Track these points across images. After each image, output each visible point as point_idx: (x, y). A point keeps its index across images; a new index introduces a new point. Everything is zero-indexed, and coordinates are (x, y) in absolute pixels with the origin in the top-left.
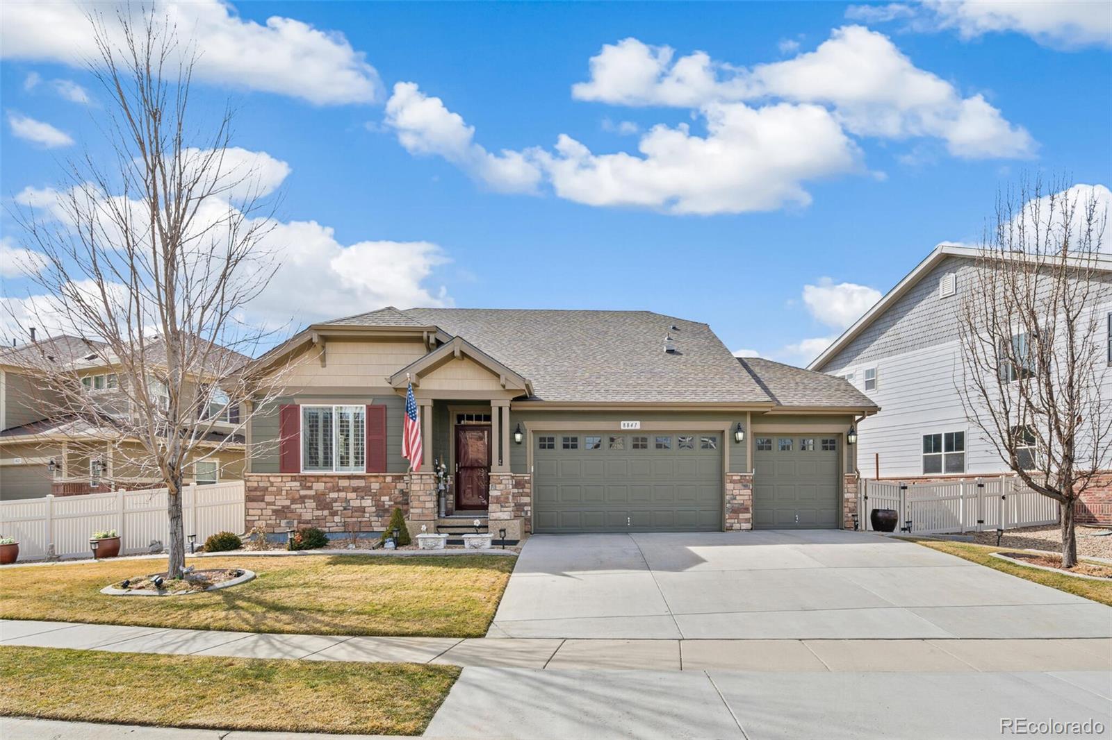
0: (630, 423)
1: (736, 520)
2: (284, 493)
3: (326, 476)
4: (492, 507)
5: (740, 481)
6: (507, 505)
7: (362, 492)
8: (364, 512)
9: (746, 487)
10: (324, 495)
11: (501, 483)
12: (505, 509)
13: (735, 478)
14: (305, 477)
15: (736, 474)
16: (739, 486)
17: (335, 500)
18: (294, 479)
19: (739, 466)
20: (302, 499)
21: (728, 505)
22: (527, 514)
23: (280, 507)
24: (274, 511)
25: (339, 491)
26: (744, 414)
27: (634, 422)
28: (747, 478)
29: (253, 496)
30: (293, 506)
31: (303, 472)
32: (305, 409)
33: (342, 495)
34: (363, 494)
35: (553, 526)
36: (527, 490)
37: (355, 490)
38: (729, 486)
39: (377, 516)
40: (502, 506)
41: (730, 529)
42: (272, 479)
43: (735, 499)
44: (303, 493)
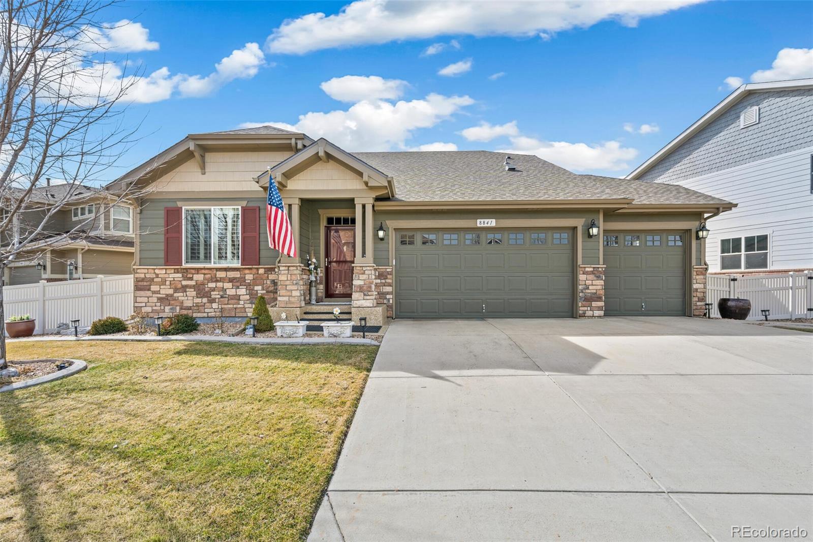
0: (486, 221)
1: (589, 308)
2: (168, 283)
3: (204, 269)
4: (355, 296)
5: (592, 273)
6: (369, 293)
7: (237, 282)
8: (239, 300)
9: (598, 278)
10: (204, 285)
11: (364, 273)
12: (368, 297)
13: (587, 269)
14: (186, 269)
15: (589, 266)
16: (591, 277)
17: (213, 290)
18: (176, 271)
19: (591, 259)
20: (184, 288)
21: (581, 294)
22: (389, 301)
23: (164, 296)
24: (159, 299)
25: (217, 281)
26: (597, 211)
27: (490, 220)
28: (600, 269)
29: (141, 286)
30: (176, 295)
31: (184, 265)
32: (187, 211)
33: (220, 285)
34: (238, 284)
35: (414, 312)
36: (389, 281)
37: (231, 280)
38: (582, 277)
39: (251, 303)
40: (365, 295)
41: (583, 316)
42: (157, 271)
43: (588, 288)
44: (184, 283)
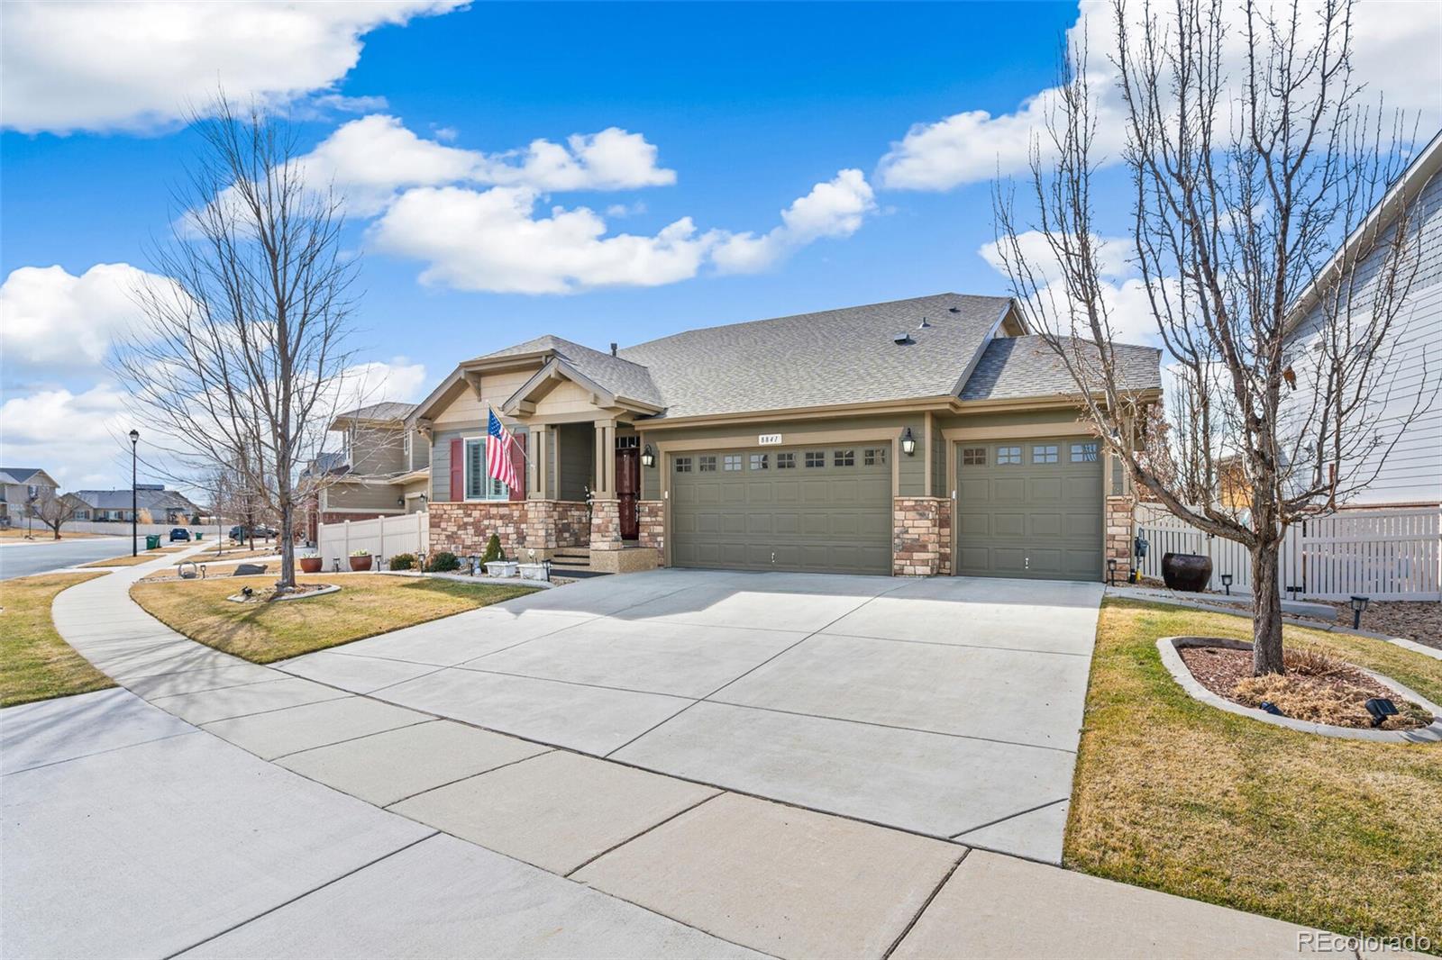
0: (770, 436)
1: (908, 562)
2: (453, 520)
3: (480, 504)
4: (594, 537)
5: (913, 508)
6: (607, 534)
7: (506, 519)
8: (508, 539)
9: (923, 516)
10: (479, 522)
11: (602, 511)
12: (605, 539)
13: (906, 503)
14: (467, 505)
15: (907, 498)
16: (911, 514)
17: (487, 527)
18: (459, 507)
19: (910, 488)
20: (466, 526)
21: (896, 541)
22: (659, 545)
23: (451, 533)
24: (447, 536)
25: (490, 518)
26: (921, 415)
27: (774, 436)
28: (925, 503)
29: (435, 523)
30: (459, 532)
31: (466, 501)
32: (468, 442)
33: (492, 522)
34: (507, 521)
36: (659, 519)
37: (502, 517)
38: (898, 515)
39: (518, 543)
40: (602, 536)
41: (900, 573)
42: (445, 507)
43: (907, 532)
44: (466, 520)
